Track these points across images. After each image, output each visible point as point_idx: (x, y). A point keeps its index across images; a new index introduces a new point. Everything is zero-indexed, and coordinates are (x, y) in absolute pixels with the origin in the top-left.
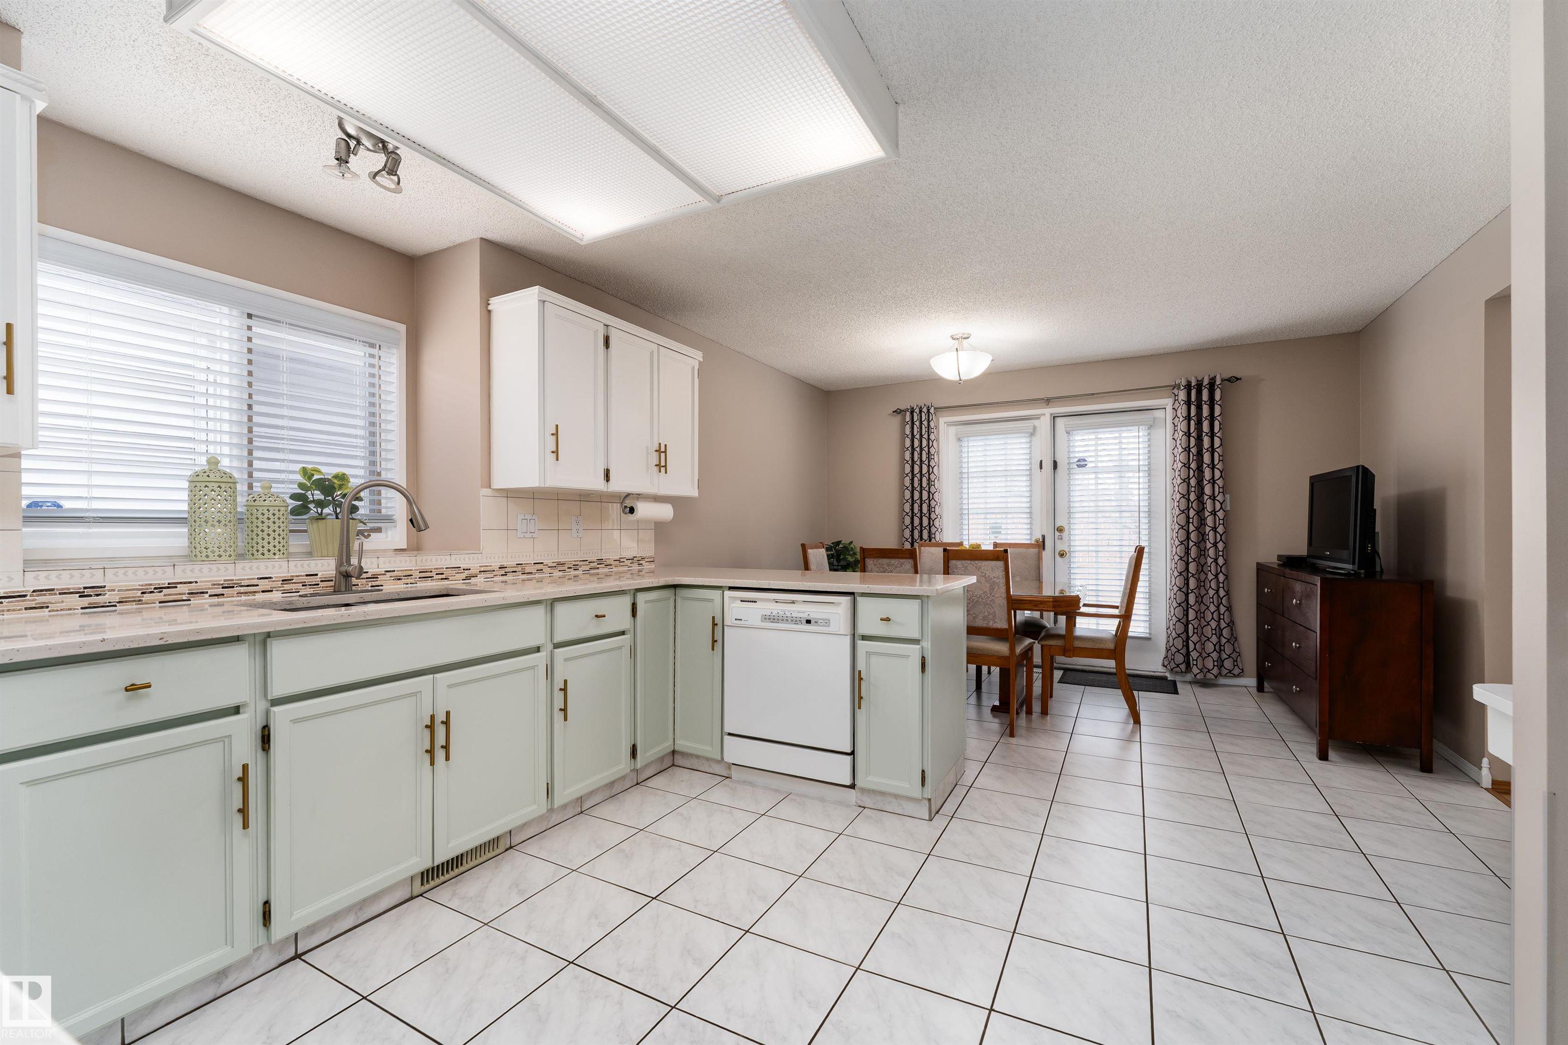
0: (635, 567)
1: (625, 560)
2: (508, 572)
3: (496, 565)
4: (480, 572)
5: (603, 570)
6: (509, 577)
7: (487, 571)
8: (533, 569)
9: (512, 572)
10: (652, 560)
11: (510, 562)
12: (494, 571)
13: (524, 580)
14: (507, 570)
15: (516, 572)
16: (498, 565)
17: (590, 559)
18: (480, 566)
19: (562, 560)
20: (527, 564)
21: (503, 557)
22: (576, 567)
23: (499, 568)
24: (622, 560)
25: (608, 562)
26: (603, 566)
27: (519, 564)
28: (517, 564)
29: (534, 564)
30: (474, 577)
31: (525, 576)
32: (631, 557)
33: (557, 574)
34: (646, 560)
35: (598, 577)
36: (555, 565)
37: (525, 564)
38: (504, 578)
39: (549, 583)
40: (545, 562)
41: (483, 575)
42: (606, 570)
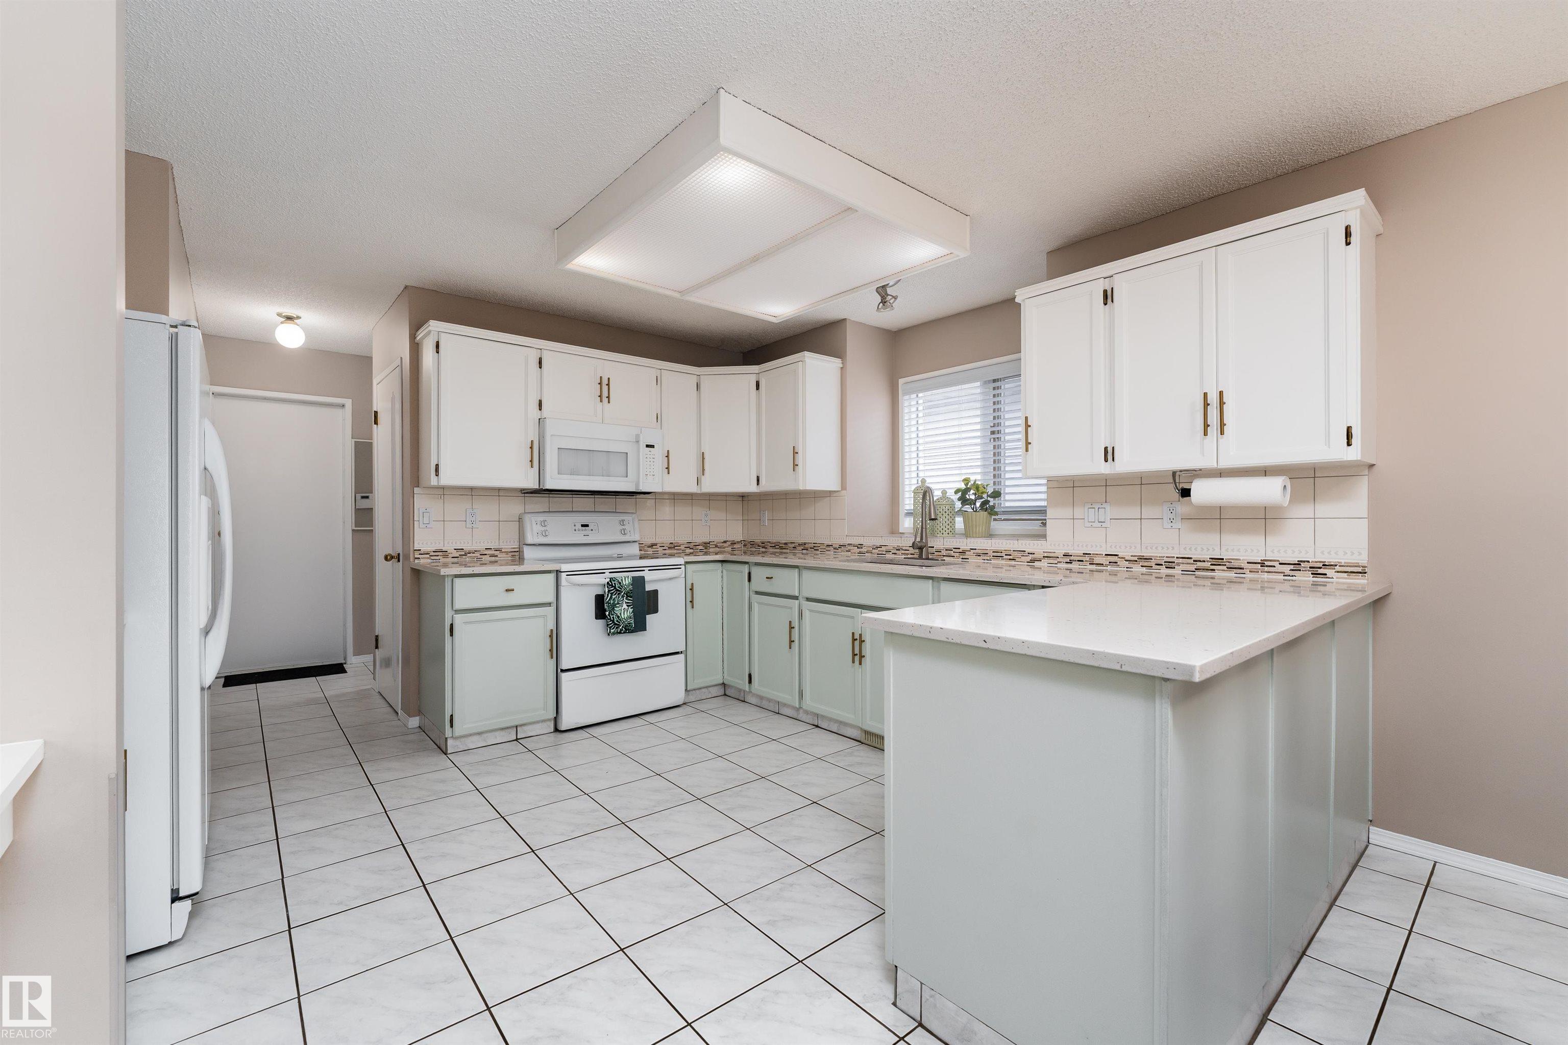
0: (1306, 577)
1: (1276, 564)
2: (1073, 560)
3: (1060, 552)
4: (1044, 557)
5: (1221, 574)
6: (1075, 566)
7: (1050, 557)
8: (1105, 561)
9: (1078, 561)
10: (1360, 570)
11: (1076, 551)
12: (1058, 558)
13: (1092, 571)
14: (1072, 558)
15: (1083, 561)
16: (1064, 552)
17: (1195, 557)
18: (1044, 552)
19: (1146, 554)
20: (1097, 554)
21: (1068, 545)
22: (1170, 565)
23: (1064, 555)
24: (1267, 563)
25: (1236, 564)
26: (1225, 568)
27: (1087, 554)
28: (1083, 554)
29: (1106, 555)
30: (1038, 561)
31: (1094, 567)
32: (1296, 561)
33: (1137, 569)
34: (1338, 569)
35: (1213, 581)
36: (1136, 558)
37: (1093, 554)
38: (1069, 566)
39: (1126, 578)
40: (1121, 555)
41: (1046, 560)
42: (1232, 574)
